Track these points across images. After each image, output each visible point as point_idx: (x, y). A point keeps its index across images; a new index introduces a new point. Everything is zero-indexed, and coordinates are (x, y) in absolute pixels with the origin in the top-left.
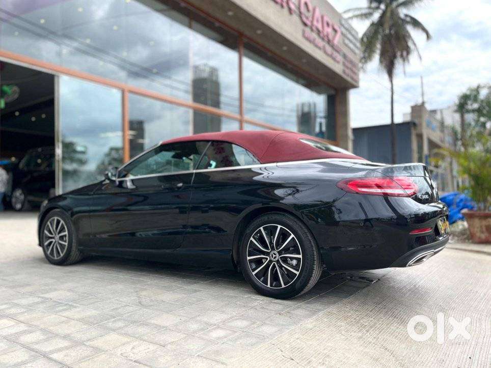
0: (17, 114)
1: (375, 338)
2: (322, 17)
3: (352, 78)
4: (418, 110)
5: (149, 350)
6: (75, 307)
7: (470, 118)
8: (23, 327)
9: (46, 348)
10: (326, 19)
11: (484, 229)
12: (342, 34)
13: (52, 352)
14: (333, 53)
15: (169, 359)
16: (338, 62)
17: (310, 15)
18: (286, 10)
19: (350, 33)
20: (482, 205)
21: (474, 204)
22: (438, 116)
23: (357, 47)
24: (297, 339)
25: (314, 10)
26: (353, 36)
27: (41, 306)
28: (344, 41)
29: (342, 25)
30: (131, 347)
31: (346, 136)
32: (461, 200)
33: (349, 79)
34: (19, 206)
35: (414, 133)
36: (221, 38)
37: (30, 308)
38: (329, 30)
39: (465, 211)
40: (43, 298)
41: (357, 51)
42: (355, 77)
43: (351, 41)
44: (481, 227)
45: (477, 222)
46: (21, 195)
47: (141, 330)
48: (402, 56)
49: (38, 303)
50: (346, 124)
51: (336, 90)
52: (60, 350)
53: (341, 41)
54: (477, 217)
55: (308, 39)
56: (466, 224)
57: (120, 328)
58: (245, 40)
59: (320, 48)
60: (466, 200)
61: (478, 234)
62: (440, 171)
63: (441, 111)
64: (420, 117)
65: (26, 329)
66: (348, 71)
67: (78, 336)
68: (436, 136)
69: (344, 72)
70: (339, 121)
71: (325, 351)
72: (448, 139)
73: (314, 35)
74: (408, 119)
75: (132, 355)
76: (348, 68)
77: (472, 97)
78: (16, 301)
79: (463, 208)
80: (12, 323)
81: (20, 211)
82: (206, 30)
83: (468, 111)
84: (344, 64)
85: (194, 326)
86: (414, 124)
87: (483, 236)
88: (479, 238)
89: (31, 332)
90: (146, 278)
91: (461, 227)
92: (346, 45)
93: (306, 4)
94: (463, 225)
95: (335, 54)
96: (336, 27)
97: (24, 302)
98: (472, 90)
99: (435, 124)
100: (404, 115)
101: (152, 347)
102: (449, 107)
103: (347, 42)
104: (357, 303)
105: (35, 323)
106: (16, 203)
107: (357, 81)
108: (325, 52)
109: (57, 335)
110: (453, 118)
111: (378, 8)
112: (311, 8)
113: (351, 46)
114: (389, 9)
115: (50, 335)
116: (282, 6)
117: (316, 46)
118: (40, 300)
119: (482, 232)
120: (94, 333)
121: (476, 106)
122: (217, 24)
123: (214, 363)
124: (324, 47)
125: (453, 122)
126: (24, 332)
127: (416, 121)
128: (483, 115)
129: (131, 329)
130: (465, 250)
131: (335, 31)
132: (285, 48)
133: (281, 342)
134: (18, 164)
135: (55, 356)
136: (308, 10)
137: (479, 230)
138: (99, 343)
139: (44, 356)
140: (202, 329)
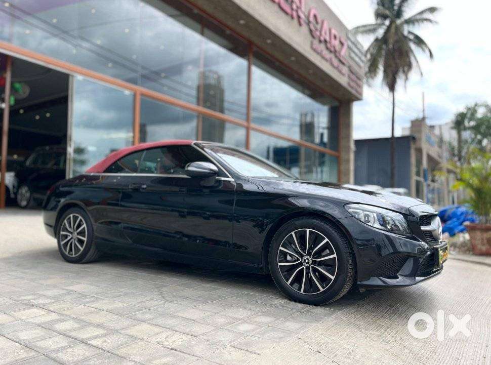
0: (22, 111)
1: (393, 337)
2: (330, 30)
3: (357, 91)
4: (418, 124)
5: (182, 340)
6: (102, 300)
7: (467, 135)
8: (54, 317)
9: (83, 335)
10: (333, 31)
11: (485, 241)
12: (349, 47)
13: (90, 339)
14: (339, 66)
15: (204, 347)
16: (343, 75)
17: (319, 27)
18: (296, 21)
19: (356, 46)
20: (483, 218)
21: (475, 217)
22: (437, 131)
23: (363, 61)
24: (322, 334)
25: (323, 22)
26: (358, 49)
27: (68, 298)
28: (350, 54)
29: (348, 38)
30: (165, 336)
31: (349, 147)
32: (462, 214)
33: (353, 92)
34: (24, 203)
35: (413, 147)
36: (231, 46)
37: (56, 299)
38: (336, 43)
39: (467, 223)
40: (67, 290)
41: (362, 64)
42: (359, 89)
43: (356, 55)
44: (483, 239)
45: (478, 234)
46: (26, 192)
47: (170, 322)
48: (404, 71)
49: (63, 295)
50: (348, 136)
51: (340, 102)
52: (97, 337)
53: (347, 54)
54: (479, 229)
55: (315, 50)
56: (467, 236)
57: (150, 319)
58: (255, 49)
59: (326, 60)
60: (467, 213)
61: (479, 247)
62: (436, 185)
63: (440, 127)
64: (420, 132)
65: (59, 317)
66: (352, 84)
67: (112, 325)
68: (434, 151)
69: (349, 84)
70: (343, 133)
71: (349, 347)
72: (446, 154)
73: (322, 47)
74: (407, 133)
75: (167, 343)
76: (353, 80)
77: (469, 115)
78: (41, 293)
79: (464, 221)
80: (42, 312)
81: (25, 208)
82: (217, 38)
83: (465, 129)
84: (349, 77)
85: (221, 320)
86: (414, 138)
87: (484, 248)
88: (480, 250)
89: (64, 321)
90: (163, 275)
91: (461, 239)
92: (352, 58)
93: (315, 16)
94: (464, 238)
95: (341, 66)
96: (343, 40)
97: (49, 293)
98: (469, 109)
99: (434, 139)
100: (403, 129)
101: (185, 337)
102: (446, 124)
103: (353, 55)
104: (372, 305)
105: (65, 312)
106: (21, 201)
107: (361, 94)
108: (332, 64)
109: (91, 324)
110: (450, 134)
111: (383, 24)
112: (319, 20)
113: (357, 59)
114: (393, 26)
115: (85, 324)
116: (292, 17)
117: (323, 58)
118: (64, 292)
119: (483, 245)
120: (127, 323)
121: (472, 123)
122: (228, 32)
123: (247, 353)
124: (331, 59)
125: (451, 137)
126: (58, 321)
127: (416, 135)
128: (480, 133)
129: (160, 321)
130: (467, 261)
131: (342, 44)
132: (293, 58)
133: (307, 337)
134: (25, 162)
135: (93, 342)
136: (317, 23)
137: (480, 242)
138: (132, 331)
139: (83, 342)
140: (229, 323)
